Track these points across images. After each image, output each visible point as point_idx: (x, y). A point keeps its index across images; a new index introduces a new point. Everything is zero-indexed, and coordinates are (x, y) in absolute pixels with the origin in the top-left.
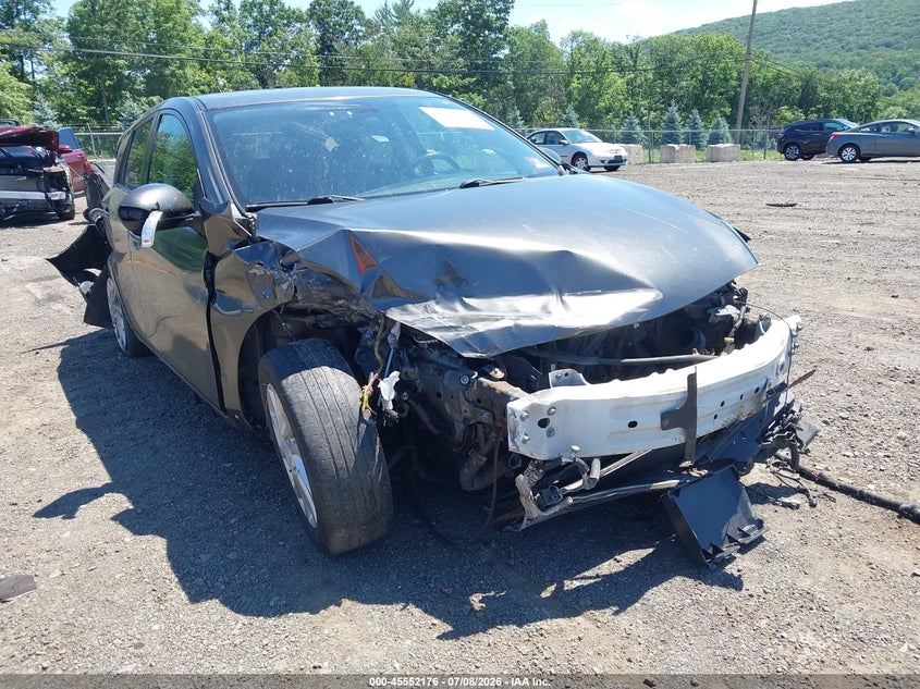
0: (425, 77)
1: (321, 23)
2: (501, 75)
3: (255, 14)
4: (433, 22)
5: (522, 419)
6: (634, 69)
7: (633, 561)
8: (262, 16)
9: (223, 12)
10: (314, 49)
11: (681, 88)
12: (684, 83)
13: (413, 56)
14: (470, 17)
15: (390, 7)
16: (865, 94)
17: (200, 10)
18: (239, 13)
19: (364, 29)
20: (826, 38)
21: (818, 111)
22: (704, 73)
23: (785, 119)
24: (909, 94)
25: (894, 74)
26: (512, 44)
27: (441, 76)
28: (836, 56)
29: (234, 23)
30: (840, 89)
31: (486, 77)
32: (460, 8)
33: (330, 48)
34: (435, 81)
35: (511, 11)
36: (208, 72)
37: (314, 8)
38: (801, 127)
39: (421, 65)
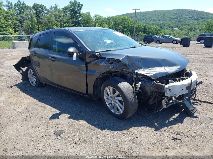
0: (62, 24)
1: (36, 10)
2: (80, 24)
3: (18, 7)
4: (63, 11)
5: (168, 89)
6: (109, 23)
7: (178, 115)
8: (20, 7)
9: (10, 6)
10: (35, 16)
11: (119, 28)
12: (120, 27)
13: (59, 19)
14: (72, 10)
15: (53, 7)
16: (156, 30)
17: (3, 5)
18: (14, 6)
19: (46, 12)
20: (147, 18)
21: (147, 33)
22: (124, 25)
23: (141, 35)
24: (164, 30)
25: (161, 26)
26: (82, 17)
27: (66, 23)
28: (149, 22)
29: (13, 9)
30: (151, 29)
31: (76, 24)
32: (70, 8)
33: (38, 16)
34: (65, 25)
35: (82, 9)
36: (7, 20)
37: (34, 6)
38: (147, 37)
39: (61, 21)
